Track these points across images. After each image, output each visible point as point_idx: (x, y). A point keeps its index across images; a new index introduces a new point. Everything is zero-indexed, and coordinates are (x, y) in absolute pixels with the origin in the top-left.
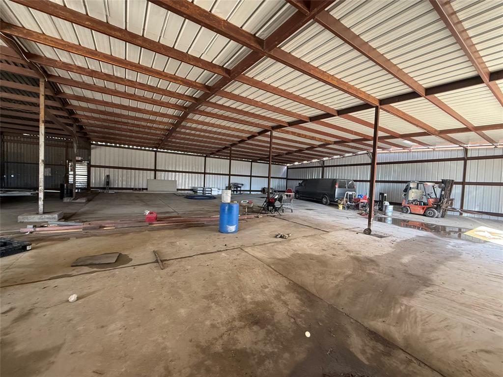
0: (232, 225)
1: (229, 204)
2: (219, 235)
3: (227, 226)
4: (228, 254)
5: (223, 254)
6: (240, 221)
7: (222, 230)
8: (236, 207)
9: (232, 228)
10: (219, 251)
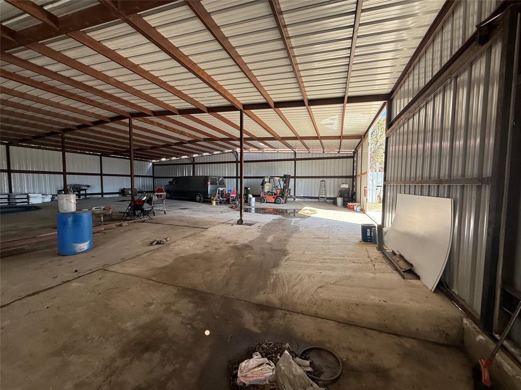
0: (83, 241)
1: (73, 213)
2: (59, 261)
3: (74, 244)
4: (83, 282)
5: (74, 284)
7: (62, 250)
8: (86, 217)
9: (85, 246)
10: (64, 283)
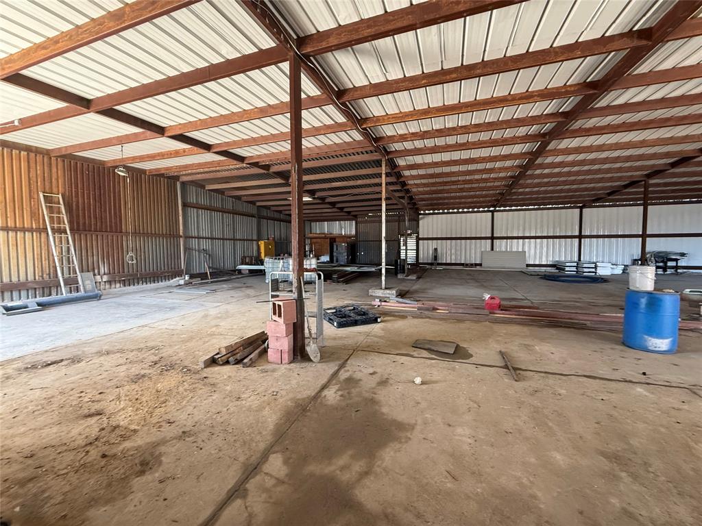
0: (660, 336)
1: (649, 293)
2: (622, 351)
3: (646, 337)
4: (653, 393)
5: (639, 390)
6: (683, 333)
7: (628, 340)
8: (670, 302)
9: (663, 344)
10: (626, 381)
